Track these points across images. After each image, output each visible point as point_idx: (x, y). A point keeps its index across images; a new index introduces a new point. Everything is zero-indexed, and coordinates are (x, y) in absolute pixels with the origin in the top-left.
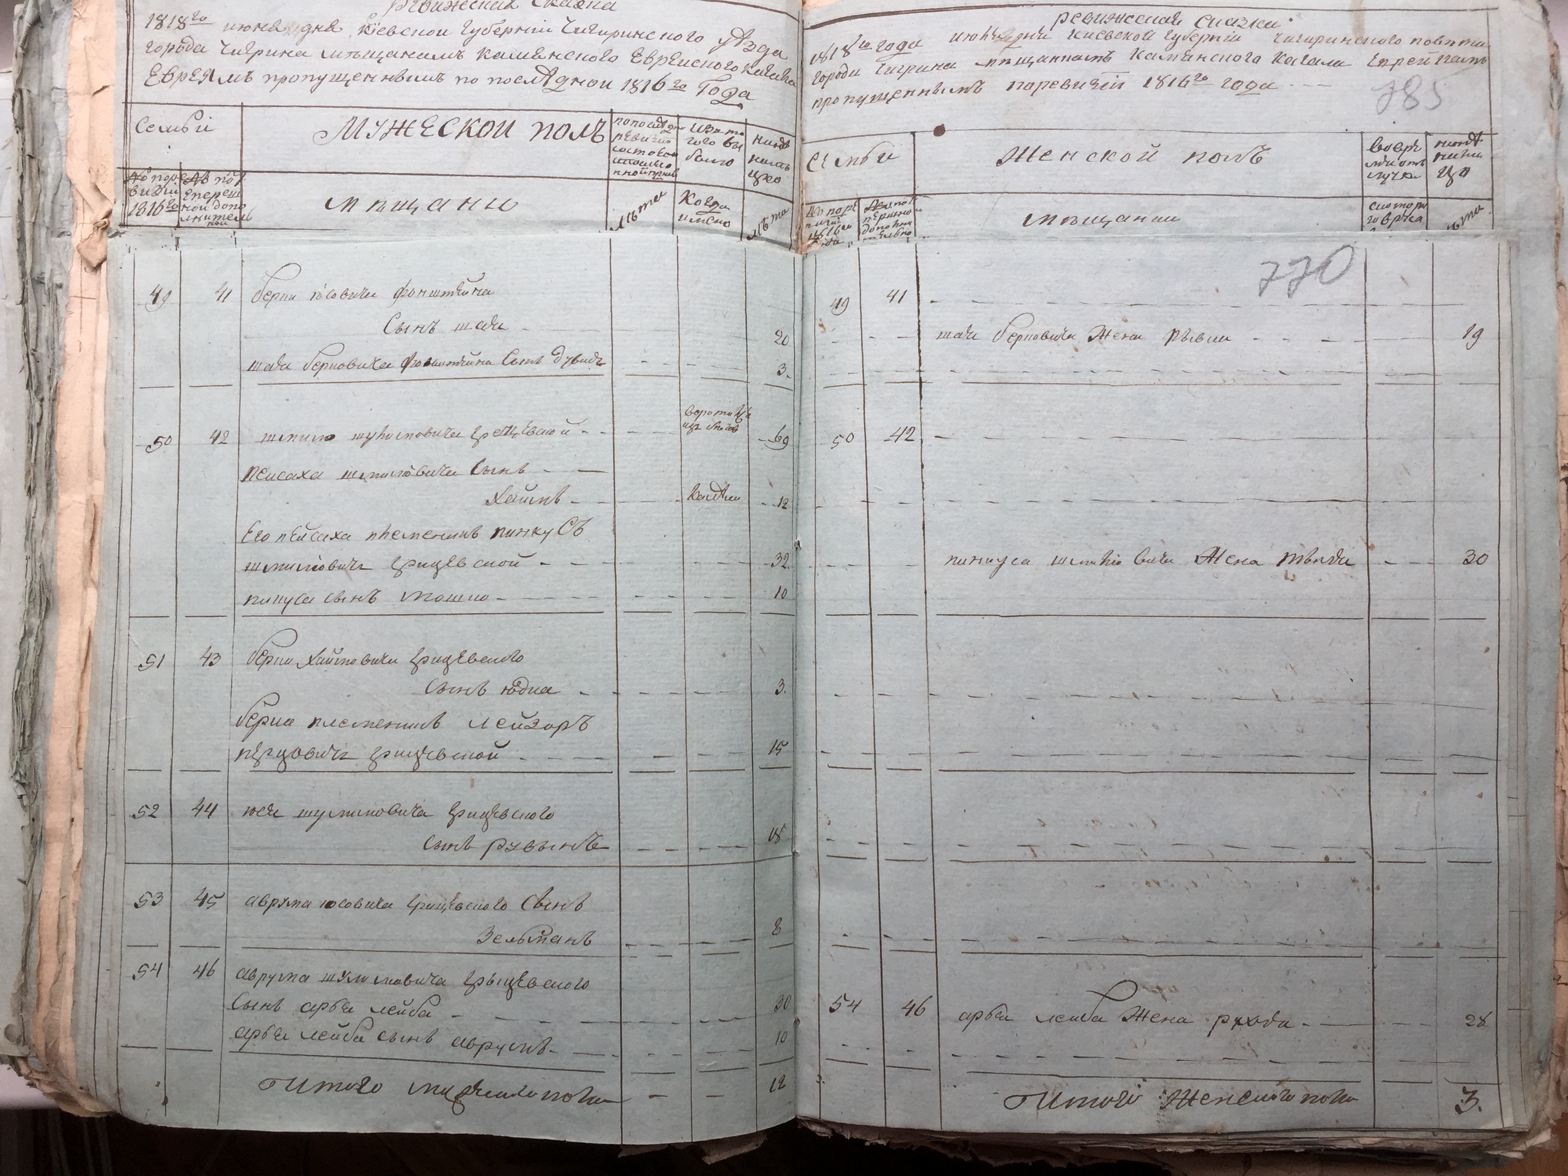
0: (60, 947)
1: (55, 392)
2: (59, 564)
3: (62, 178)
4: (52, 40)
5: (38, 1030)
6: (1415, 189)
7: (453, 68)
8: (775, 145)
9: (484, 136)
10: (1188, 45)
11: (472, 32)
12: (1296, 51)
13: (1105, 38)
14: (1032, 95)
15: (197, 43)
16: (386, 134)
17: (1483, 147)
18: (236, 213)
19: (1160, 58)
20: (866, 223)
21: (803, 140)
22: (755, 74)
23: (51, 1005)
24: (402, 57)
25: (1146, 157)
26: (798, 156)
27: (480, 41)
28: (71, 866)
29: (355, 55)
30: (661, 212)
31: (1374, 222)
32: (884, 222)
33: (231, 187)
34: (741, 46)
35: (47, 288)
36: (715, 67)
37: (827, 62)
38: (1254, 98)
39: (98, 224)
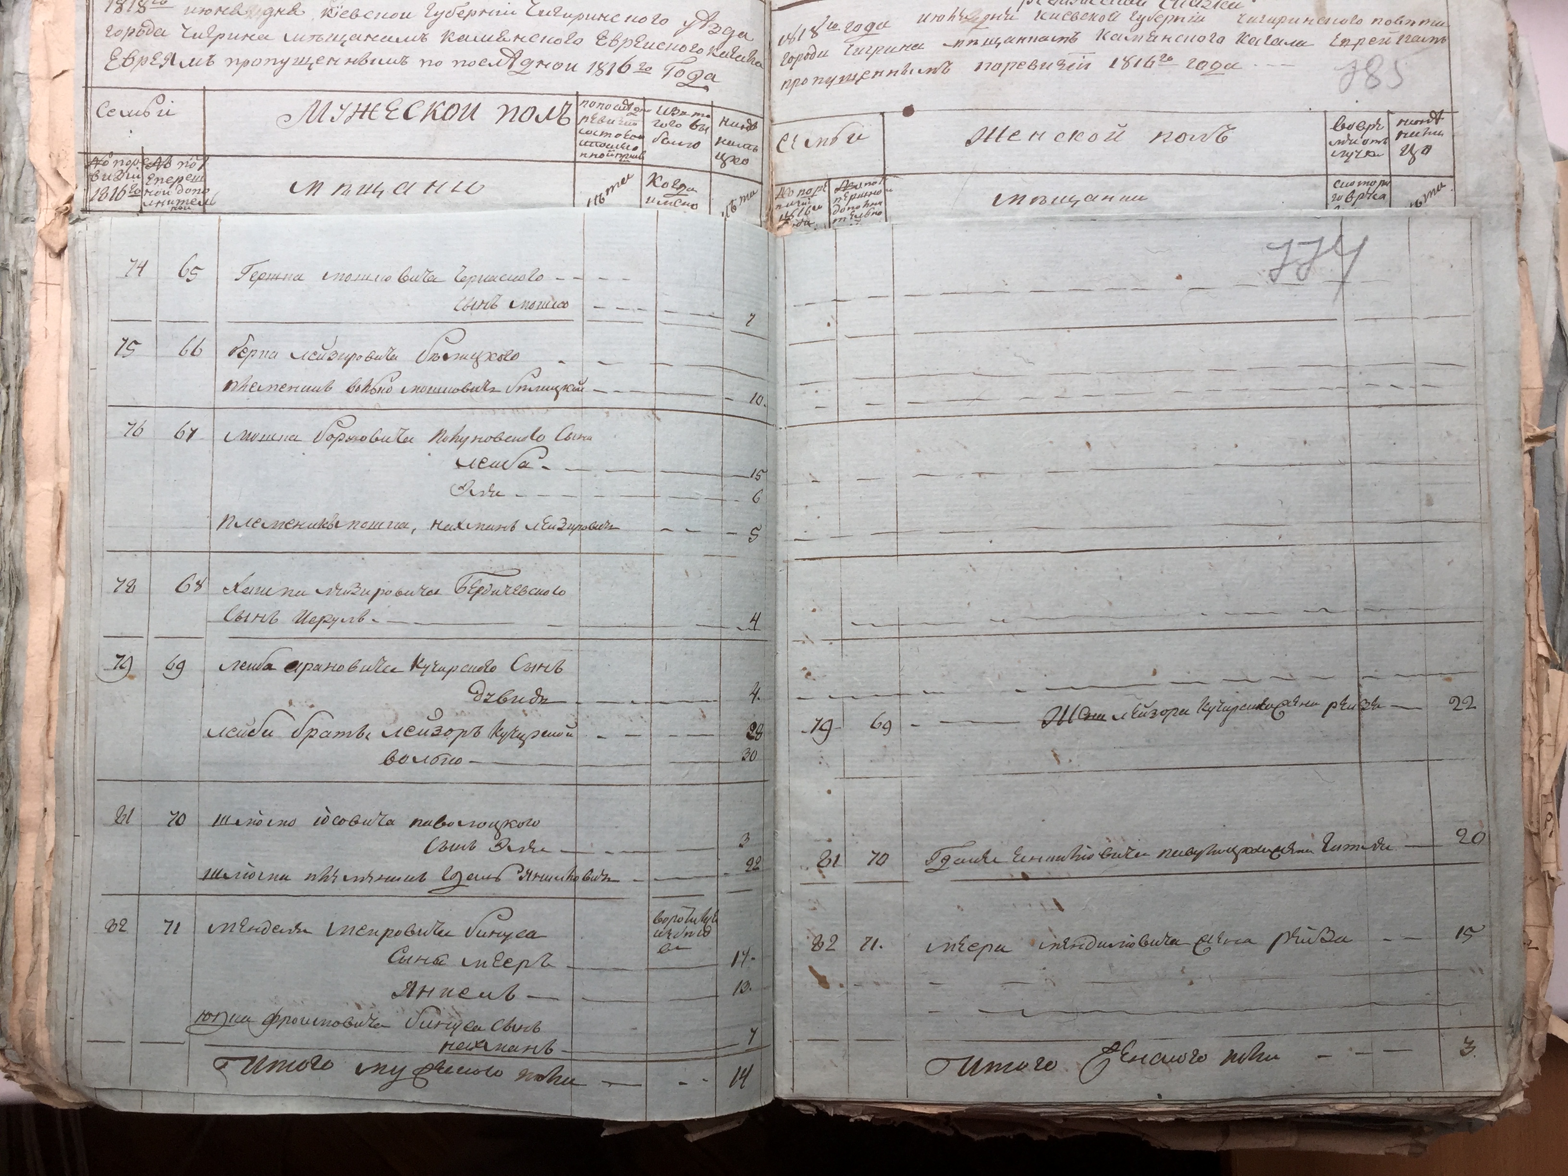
0: (36, 937)
1: (22, 379)
2: (29, 552)
3: (25, 163)
4: (14, 24)
5: (15, 1021)
6: (1378, 167)
7: (416, 51)
8: (742, 127)
9: (450, 119)
10: (1152, 25)
11: (435, 15)
12: (1260, 31)
13: (1071, 20)
14: (1000, 76)
15: (157, 26)
16: (351, 117)
17: (1444, 125)
18: (200, 197)
19: (1126, 38)
20: (836, 203)
21: (772, 121)
22: (720, 56)
23: (27, 997)
24: (365, 40)
25: (1113, 137)
26: (767, 137)
27: (444, 24)
28: (45, 855)
29: (316, 38)
30: (629, 193)
31: (1338, 200)
32: (854, 203)
33: (194, 171)
34: (707, 29)
35: (11, 274)
36: (680, 50)
37: (795, 43)
38: (1218, 78)
39: (60, 210)
